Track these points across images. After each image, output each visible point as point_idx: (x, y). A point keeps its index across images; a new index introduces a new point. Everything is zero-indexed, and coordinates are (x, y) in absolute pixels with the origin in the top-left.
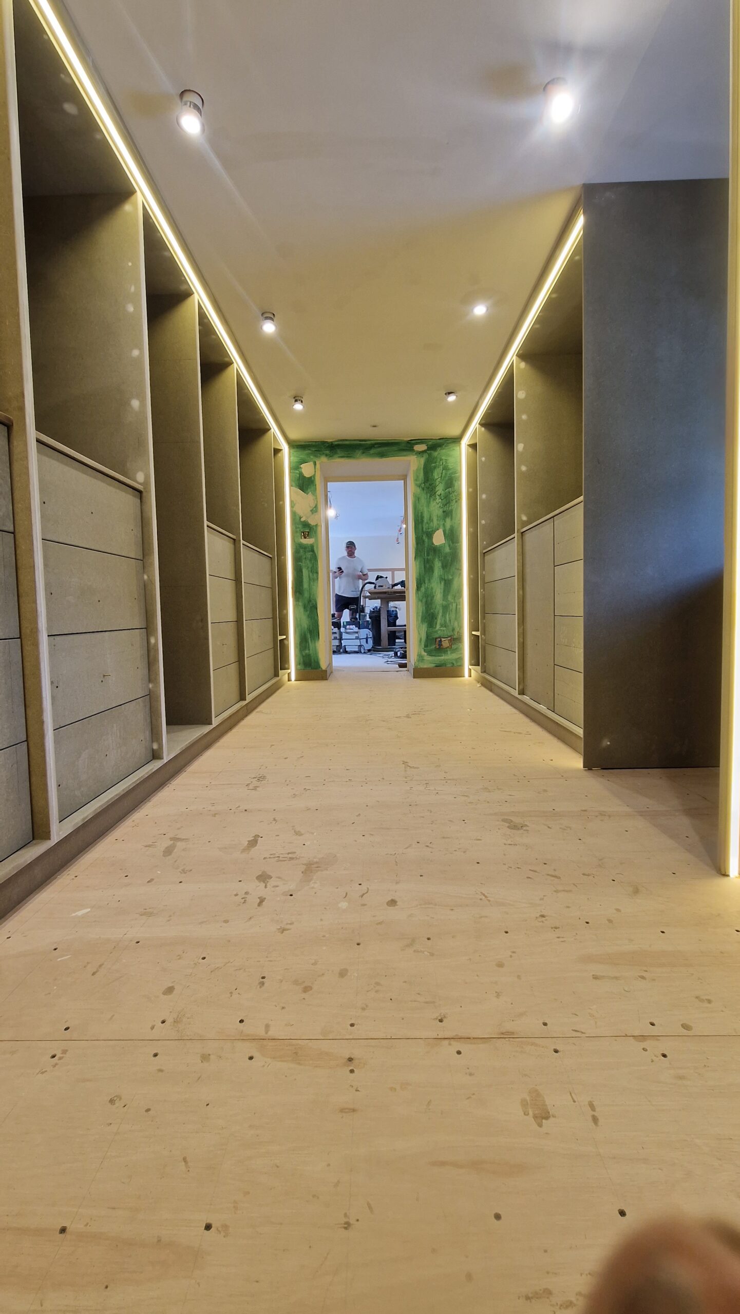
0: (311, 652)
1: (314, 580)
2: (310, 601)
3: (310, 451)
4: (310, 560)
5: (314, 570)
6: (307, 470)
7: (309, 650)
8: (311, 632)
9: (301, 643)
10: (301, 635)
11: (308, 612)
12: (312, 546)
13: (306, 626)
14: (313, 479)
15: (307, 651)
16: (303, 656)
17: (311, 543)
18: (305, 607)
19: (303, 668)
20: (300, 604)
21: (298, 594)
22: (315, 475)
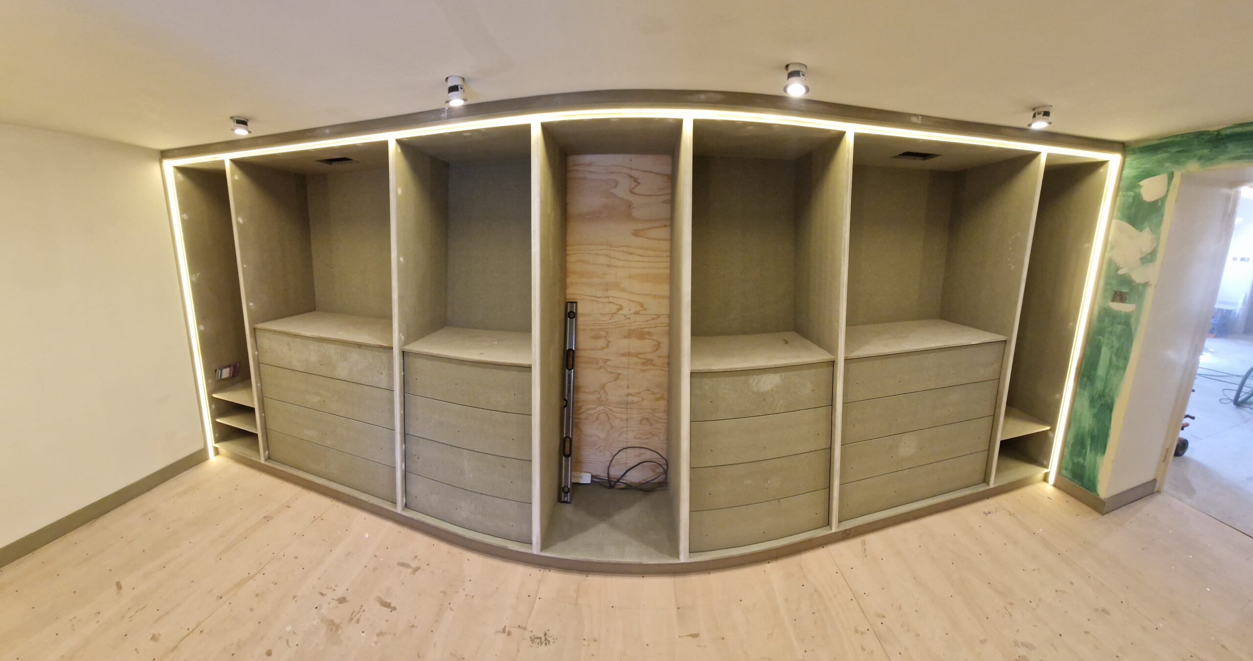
0: (1087, 464)
1: (1117, 368)
2: (1102, 395)
3: (1165, 155)
4: (1119, 338)
5: (1122, 355)
6: (1150, 189)
7: (1085, 459)
8: (1093, 438)
9: (1074, 445)
10: (1078, 435)
11: (1096, 410)
12: (1128, 316)
13: (1087, 427)
14: (1160, 203)
15: (1081, 460)
16: (1073, 463)
17: (1128, 311)
18: (1092, 401)
19: (1070, 476)
20: (1086, 394)
21: (1085, 379)
22: (1165, 197)
